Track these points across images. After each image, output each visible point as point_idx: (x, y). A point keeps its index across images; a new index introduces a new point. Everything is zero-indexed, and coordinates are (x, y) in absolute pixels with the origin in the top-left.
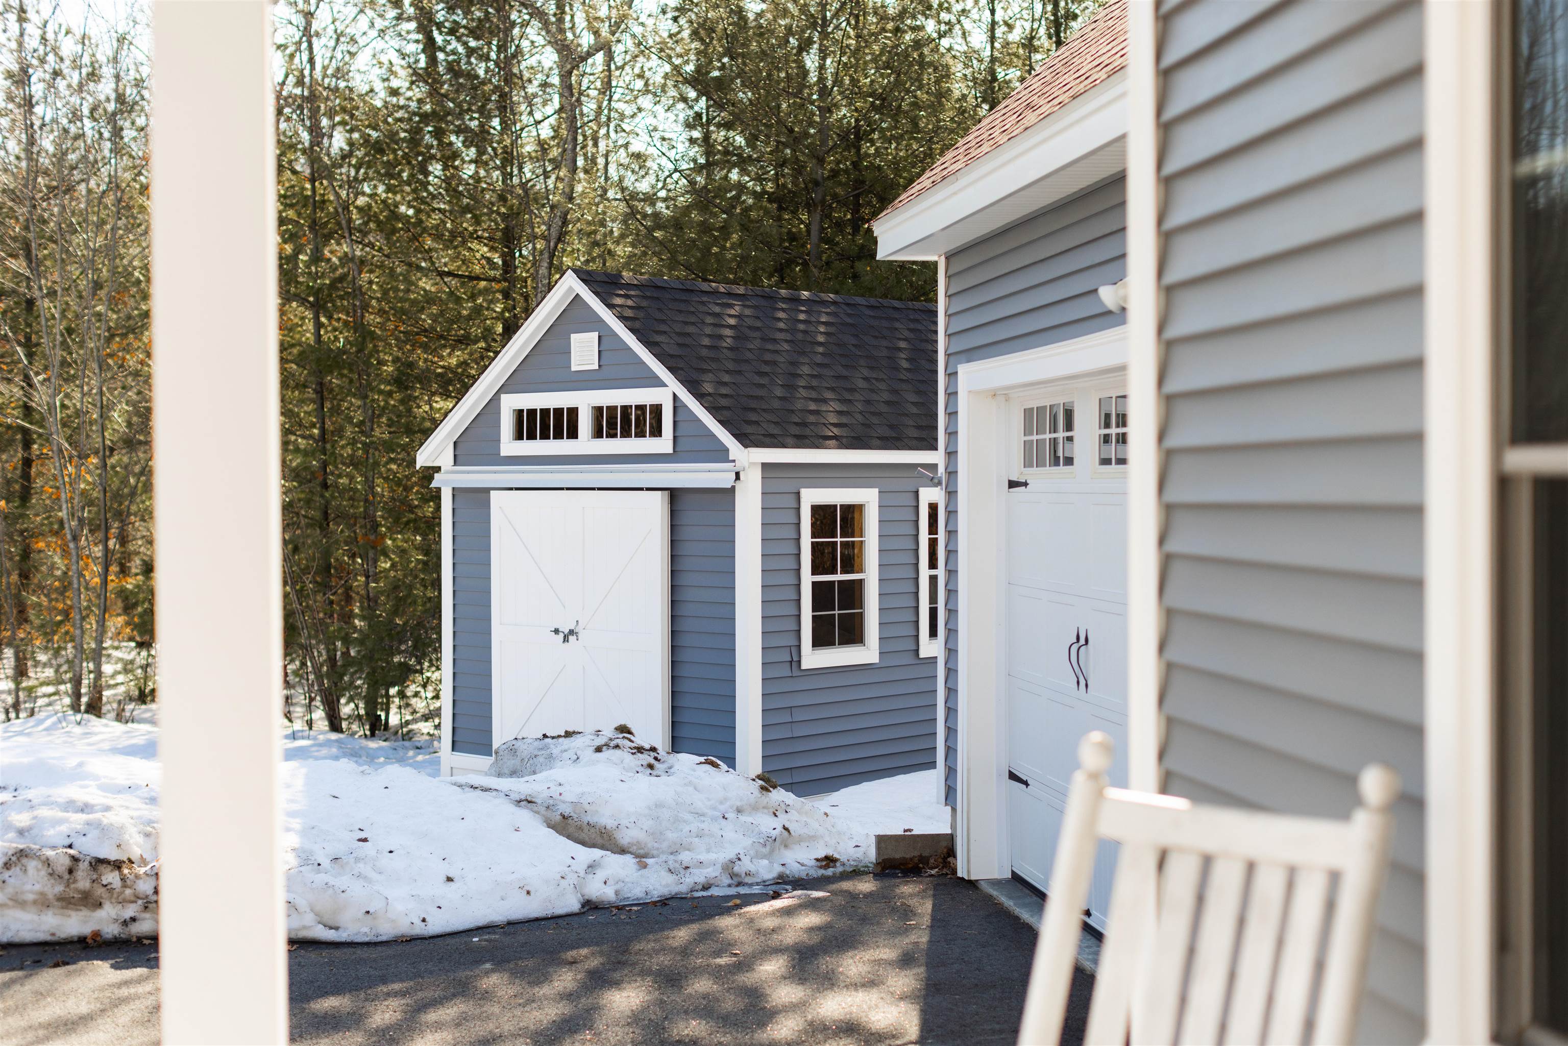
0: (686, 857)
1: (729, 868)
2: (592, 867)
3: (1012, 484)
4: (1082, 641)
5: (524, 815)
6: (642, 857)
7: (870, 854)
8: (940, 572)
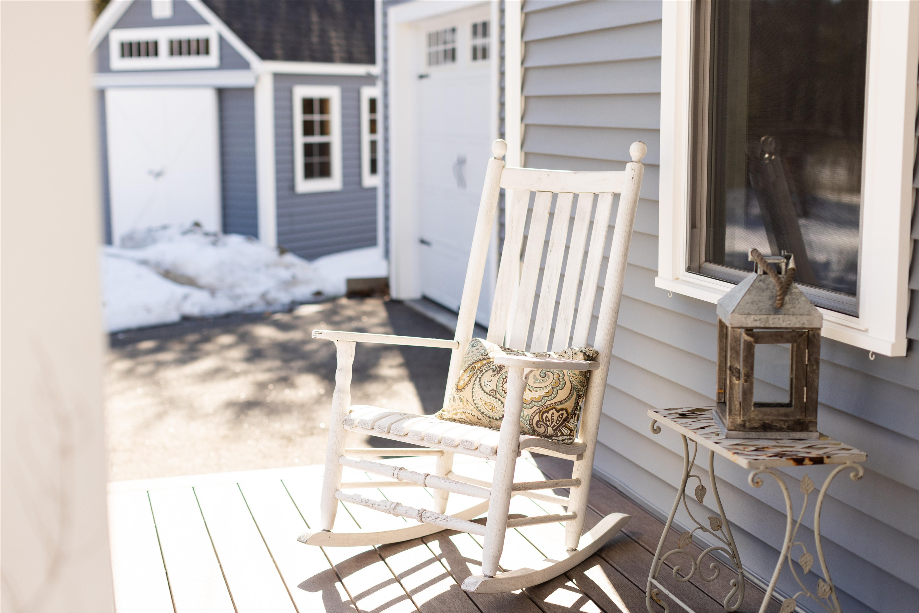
0: (238, 291)
1: (264, 296)
2: (186, 297)
3: (421, 77)
4: (461, 162)
5: (144, 271)
6: (213, 291)
7: (342, 288)
8: (379, 137)
